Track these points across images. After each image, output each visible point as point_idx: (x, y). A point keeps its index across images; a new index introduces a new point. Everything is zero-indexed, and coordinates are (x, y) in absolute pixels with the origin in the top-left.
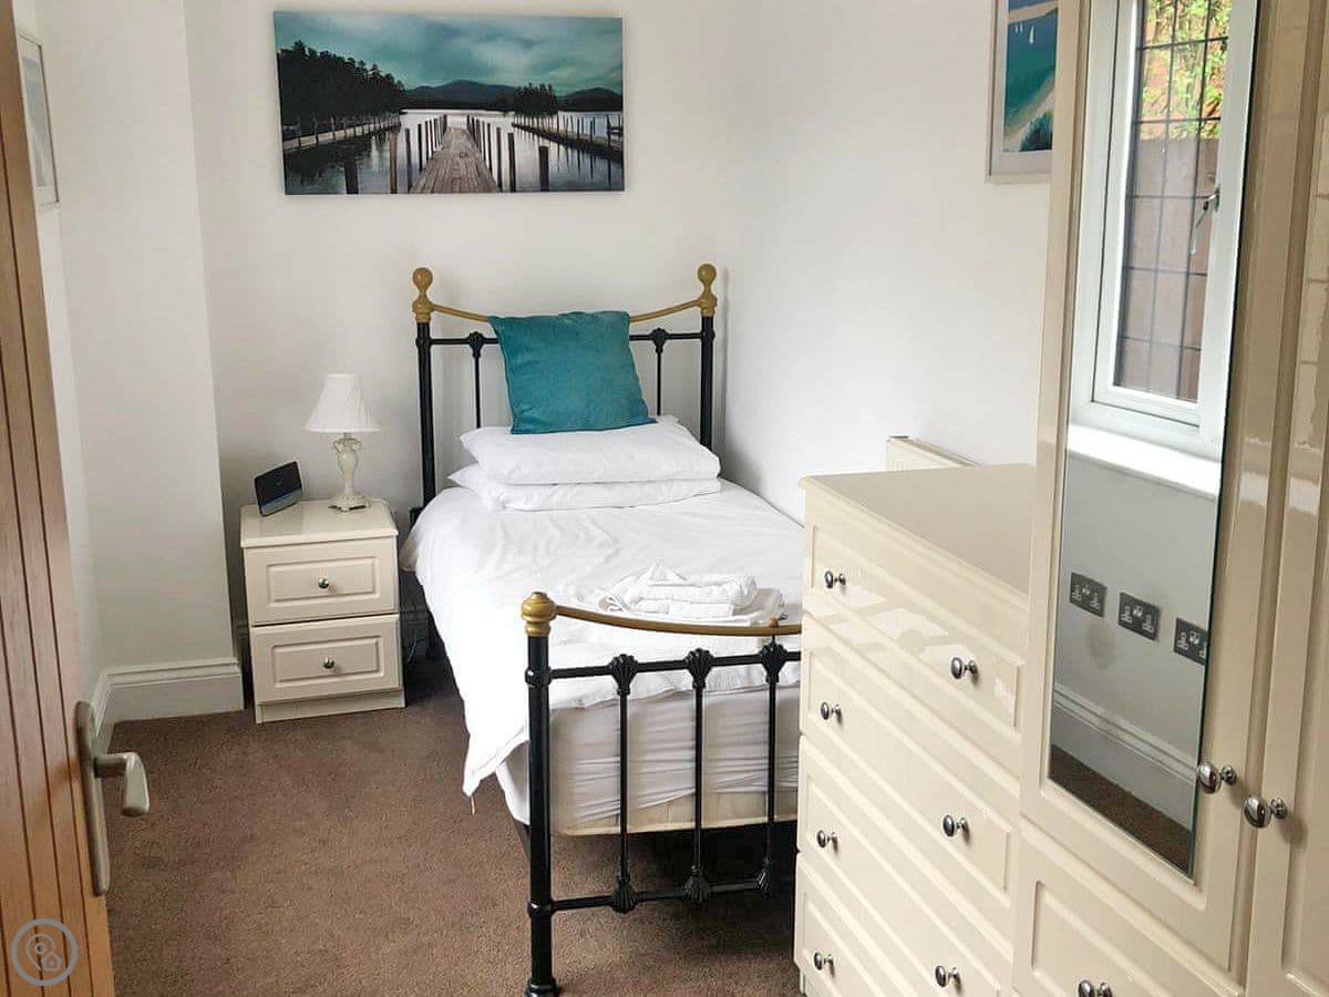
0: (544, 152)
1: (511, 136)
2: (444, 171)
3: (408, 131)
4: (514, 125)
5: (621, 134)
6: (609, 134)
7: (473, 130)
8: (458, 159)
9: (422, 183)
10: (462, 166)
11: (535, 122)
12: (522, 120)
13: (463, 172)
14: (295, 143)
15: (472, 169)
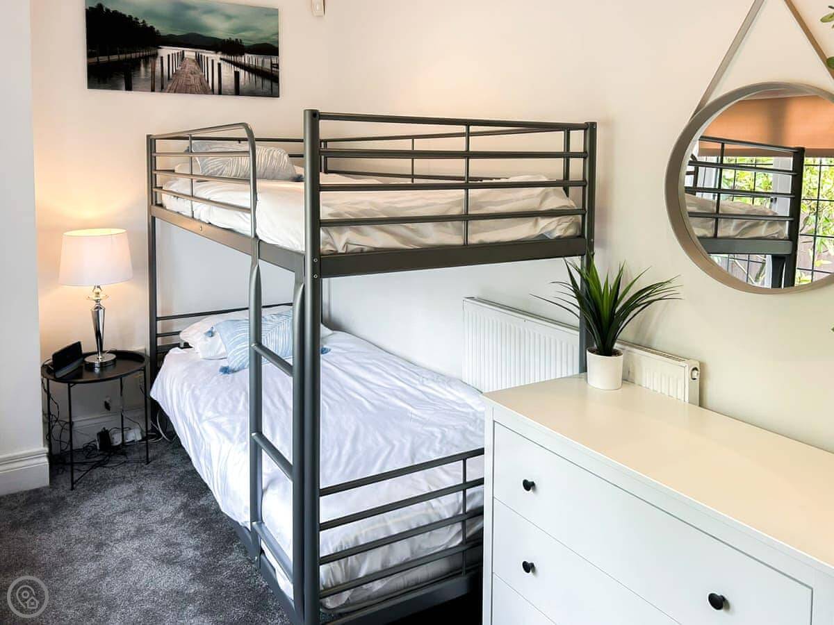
0: (237, 74)
1: (219, 65)
2: (182, 80)
3: (162, 58)
4: (221, 59)
5: (278, 68)
6: (272, 67)
7: (199, 60)
8: (191, 75)
9: (169, 86)
10: (192, 78)
11: (232, 58)
12: (225, 57)
13: (193, 82)
14: (95, 60)
15: (198, 80)
